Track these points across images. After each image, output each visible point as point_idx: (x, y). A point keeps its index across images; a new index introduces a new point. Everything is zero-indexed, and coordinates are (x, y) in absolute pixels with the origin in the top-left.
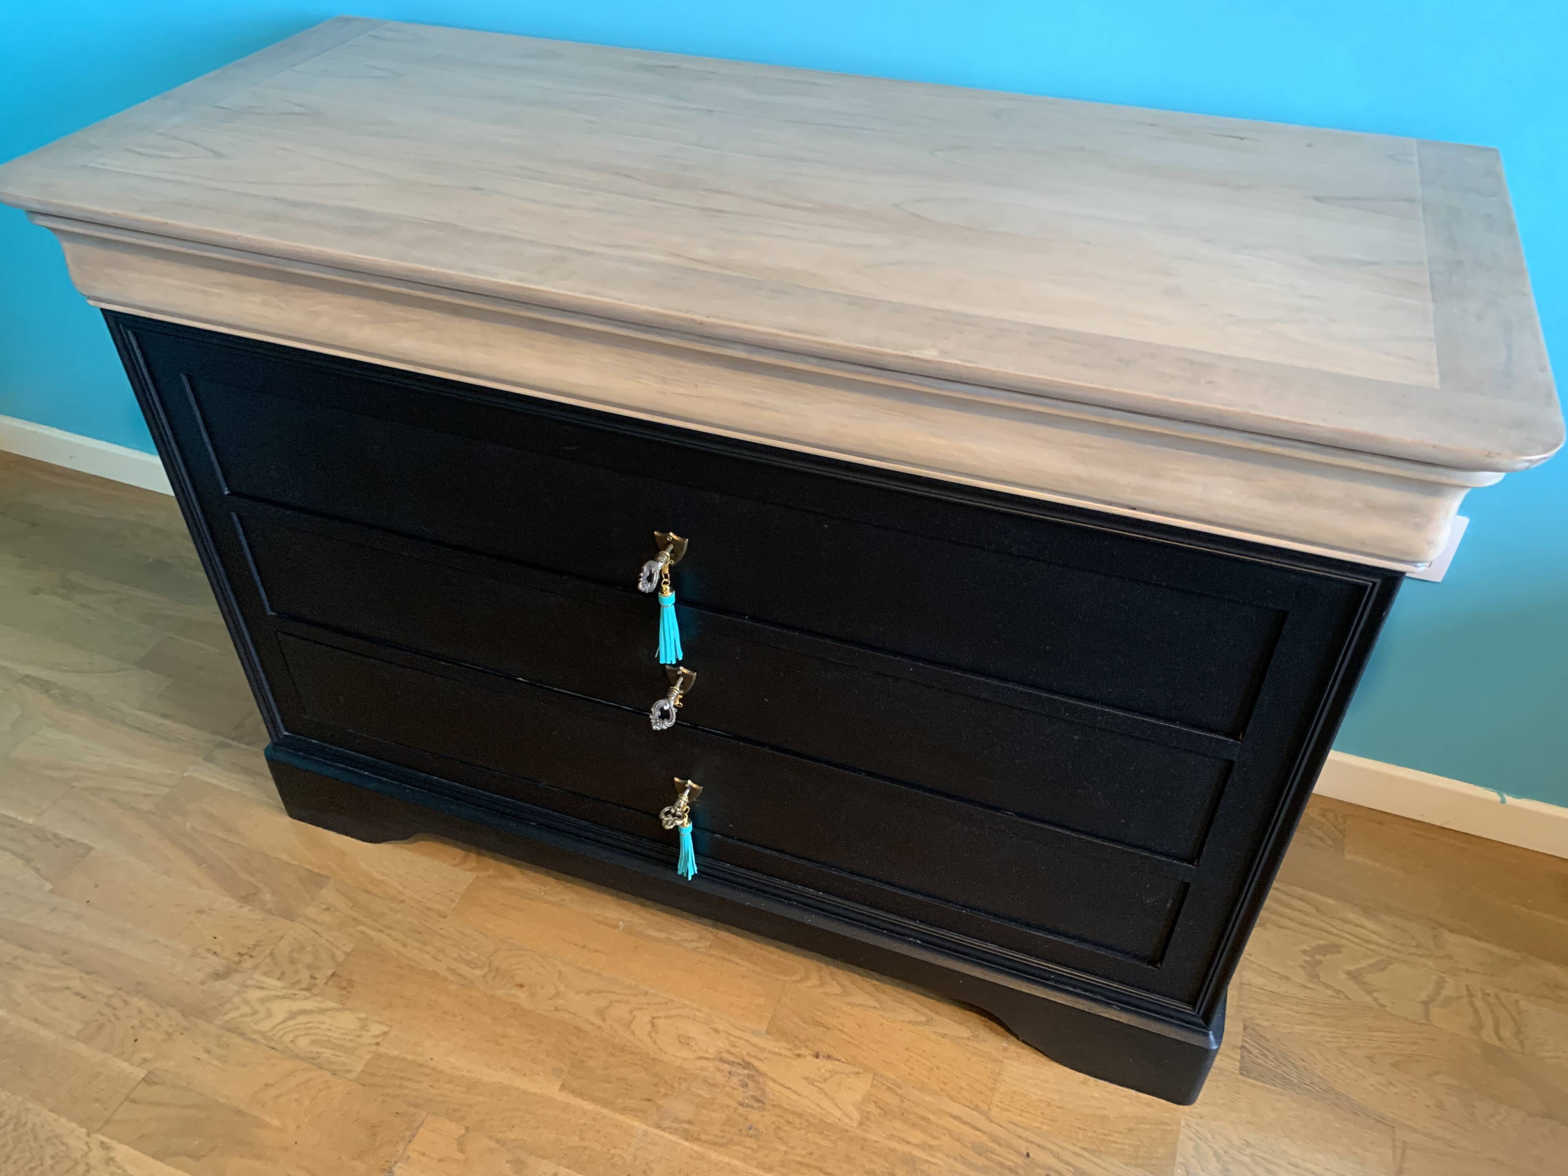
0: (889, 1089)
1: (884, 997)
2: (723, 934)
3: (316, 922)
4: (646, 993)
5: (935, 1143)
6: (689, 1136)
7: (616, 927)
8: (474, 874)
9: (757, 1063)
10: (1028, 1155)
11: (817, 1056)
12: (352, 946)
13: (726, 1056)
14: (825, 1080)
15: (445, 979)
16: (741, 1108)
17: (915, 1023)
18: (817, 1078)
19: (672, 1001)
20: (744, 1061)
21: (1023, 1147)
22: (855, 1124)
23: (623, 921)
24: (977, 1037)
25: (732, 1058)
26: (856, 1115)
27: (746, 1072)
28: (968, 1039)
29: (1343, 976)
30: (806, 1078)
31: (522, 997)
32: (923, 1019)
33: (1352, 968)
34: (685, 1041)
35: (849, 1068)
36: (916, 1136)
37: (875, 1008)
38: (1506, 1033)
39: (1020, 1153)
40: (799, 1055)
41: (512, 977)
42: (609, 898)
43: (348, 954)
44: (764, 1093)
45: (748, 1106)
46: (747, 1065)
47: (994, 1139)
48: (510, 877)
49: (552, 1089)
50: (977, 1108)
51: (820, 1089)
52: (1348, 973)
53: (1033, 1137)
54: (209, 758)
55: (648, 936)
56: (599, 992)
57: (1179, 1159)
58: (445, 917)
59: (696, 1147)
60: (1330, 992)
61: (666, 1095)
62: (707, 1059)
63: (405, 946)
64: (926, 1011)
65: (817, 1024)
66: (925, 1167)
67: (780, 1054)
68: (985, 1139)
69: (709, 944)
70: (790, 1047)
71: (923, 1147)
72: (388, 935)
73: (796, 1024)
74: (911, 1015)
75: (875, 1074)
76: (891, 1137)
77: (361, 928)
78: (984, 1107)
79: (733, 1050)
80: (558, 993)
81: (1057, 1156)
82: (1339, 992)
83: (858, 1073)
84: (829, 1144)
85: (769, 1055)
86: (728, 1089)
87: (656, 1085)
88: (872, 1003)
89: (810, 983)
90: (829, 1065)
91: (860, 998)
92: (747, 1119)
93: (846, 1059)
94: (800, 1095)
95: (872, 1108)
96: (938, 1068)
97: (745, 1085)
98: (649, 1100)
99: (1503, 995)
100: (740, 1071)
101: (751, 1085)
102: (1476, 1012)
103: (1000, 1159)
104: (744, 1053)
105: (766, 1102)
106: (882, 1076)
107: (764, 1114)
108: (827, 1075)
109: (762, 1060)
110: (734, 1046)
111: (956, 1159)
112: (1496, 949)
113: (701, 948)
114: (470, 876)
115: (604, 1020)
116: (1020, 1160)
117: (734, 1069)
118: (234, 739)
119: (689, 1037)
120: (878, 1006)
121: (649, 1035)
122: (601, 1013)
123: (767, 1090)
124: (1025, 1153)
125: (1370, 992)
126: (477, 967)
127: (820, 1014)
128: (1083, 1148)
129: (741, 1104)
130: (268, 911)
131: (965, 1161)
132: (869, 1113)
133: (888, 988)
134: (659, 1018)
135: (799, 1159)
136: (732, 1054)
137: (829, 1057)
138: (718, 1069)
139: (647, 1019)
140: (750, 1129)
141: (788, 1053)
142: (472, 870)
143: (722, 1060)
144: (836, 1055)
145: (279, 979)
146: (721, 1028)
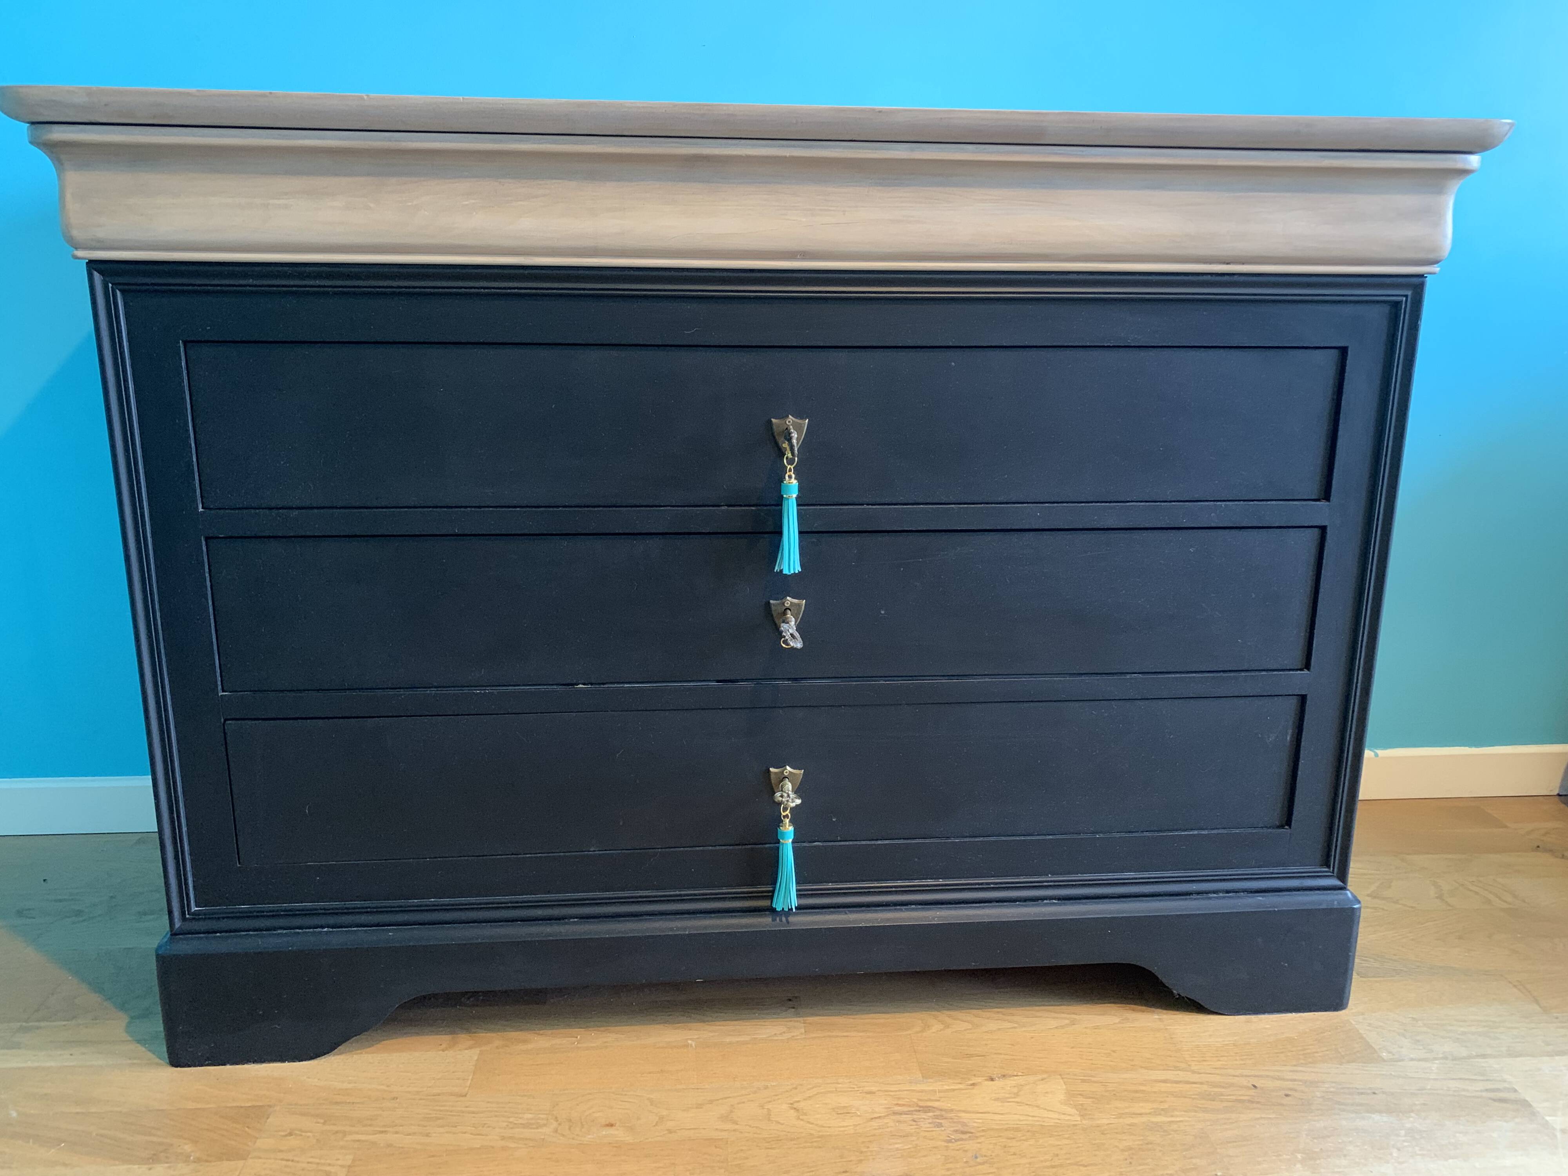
0: (1083, 1081)
1: (1015, 1018)
2: (810, 1019)
3: (281, 1151)
4: (766, 1088)
5: (1166, 1106)
7: (687, 1046)
8: (477, 1051)
9: (936, 1104)
10: (1254, 1086)
11: (992, 1080)
12: (351, 1157)
13: (897, 1108)
14: (1017, 1095)
15: (504, 1148)
16: (950, 1144)
17: (1062, 1027)
18: (1007, 1096)
19: (801, 1085)
20: (920, 1107)
21: (1244, 1082)
22: (1079, 1118)
23: (691, 1039)
24: (1127, 1019)
25: (906, 1109)
26: (1073, 1111)
27: (931, 1114)
28: (1120, 1023)
30: (997, 1099)
31: (619, 1134)
32: (1067, 1022)
33: (1369, 892)
34: (844, 1112)
35: (1031, 1078)
36: (1145, 1107)
37: (1015, 1028)
38: (1509, 899)
39: (1248, 1088)
40: (973, 1084)
41: (593, 1121)
42: (661, 1026)
43: (349, 1166)
44: (964, 1124)
45: (956, 1141)
46: (927, 1109)
47: (1214, 1085)
48: (525, 1041)
50: (1177, 1068)
51: (1017, 1102)
52: (1368, 895)
53: (1246, 1072)
54: (17, 1046)
55: (730, 1043)
56: (711, 1102)
57: (1376, 1047)
58: (465, 1096)
61: (860, 1161)
62: (879, 1117)
63: (428, 1135)
64: (1063, 1015)
65: (970, 1056)
66: (1175, 1127)
67: (954, 1090)
68: (1205, 1087)
69: (803, 1030)
70: (959, 1081)
71: (1156, 1112)
72: (397, 1133)
73: (947, 1062)
74: (1053, 1023)
75: (1060, 1075)
76: (1120, 1116)
77: (349, 1138)
78: (1183, 1065)
79: (901, 1102)
80: (661, 1118)
81: (1279, 1079)
82: (1375, 908)
83: (1043, 1079)
84: (1067, 1142)
85: (942, 1094)
86: (923, 1134)
87: (842, 1157)
88: (1009, 1025)
89: (934, 1029)
90: (1010, 1082)
91: (992, 1025)
92: (966, 1151)
93: (1022, 1073)
94: (1002, 1114)
95: (1081, 1100)
96: (1114, 1051)
97: (940, 1125)
98: (845, 1172)
99: (1481, 879)
100: (924, 1116)
101: (945, 1122)
102: (1477, 893)
103: (1234, 1097)
104: (915, 1100)
105: (972, 1131)
106: (1069, 1074)
107: (979, 1141)
108: (1015, 1090)
109: (939, 1100)
110: (899, 1098)
111: (1196, 1111)
112: (1450, 856)
113: (797, 1036)
114: (474, 1053)
115: (736, 1123)
116: (1252, 1092)
117: (915, 1117)
118: (39, 1021)
119: (845, 1107)
120: (1016, 1025)
121: (798, 1118)
122: (725, 1118)
123: (965, 1121)
124: (1250, 1085)
125: (1396, 902)
126: (539, 1126)
127: (965, 1048)
128: (1294, 1065)
129: (950, 1141)
130: (198, 1160)
131: (1205, 1110)
132: (1082, 1105)
133: (1010, 1010)
134: (798, 1102)
135: (1048, 1164)
136: (903, 1105)
137: (1004, 1076)
138: (899, 1122)
139: (785, 1106)
140: (976, 1157)
141: (961, 1086)
142: (470, 1048)
143: (895, 1113)
144: (1009, 1072)
146: (874, 1089)
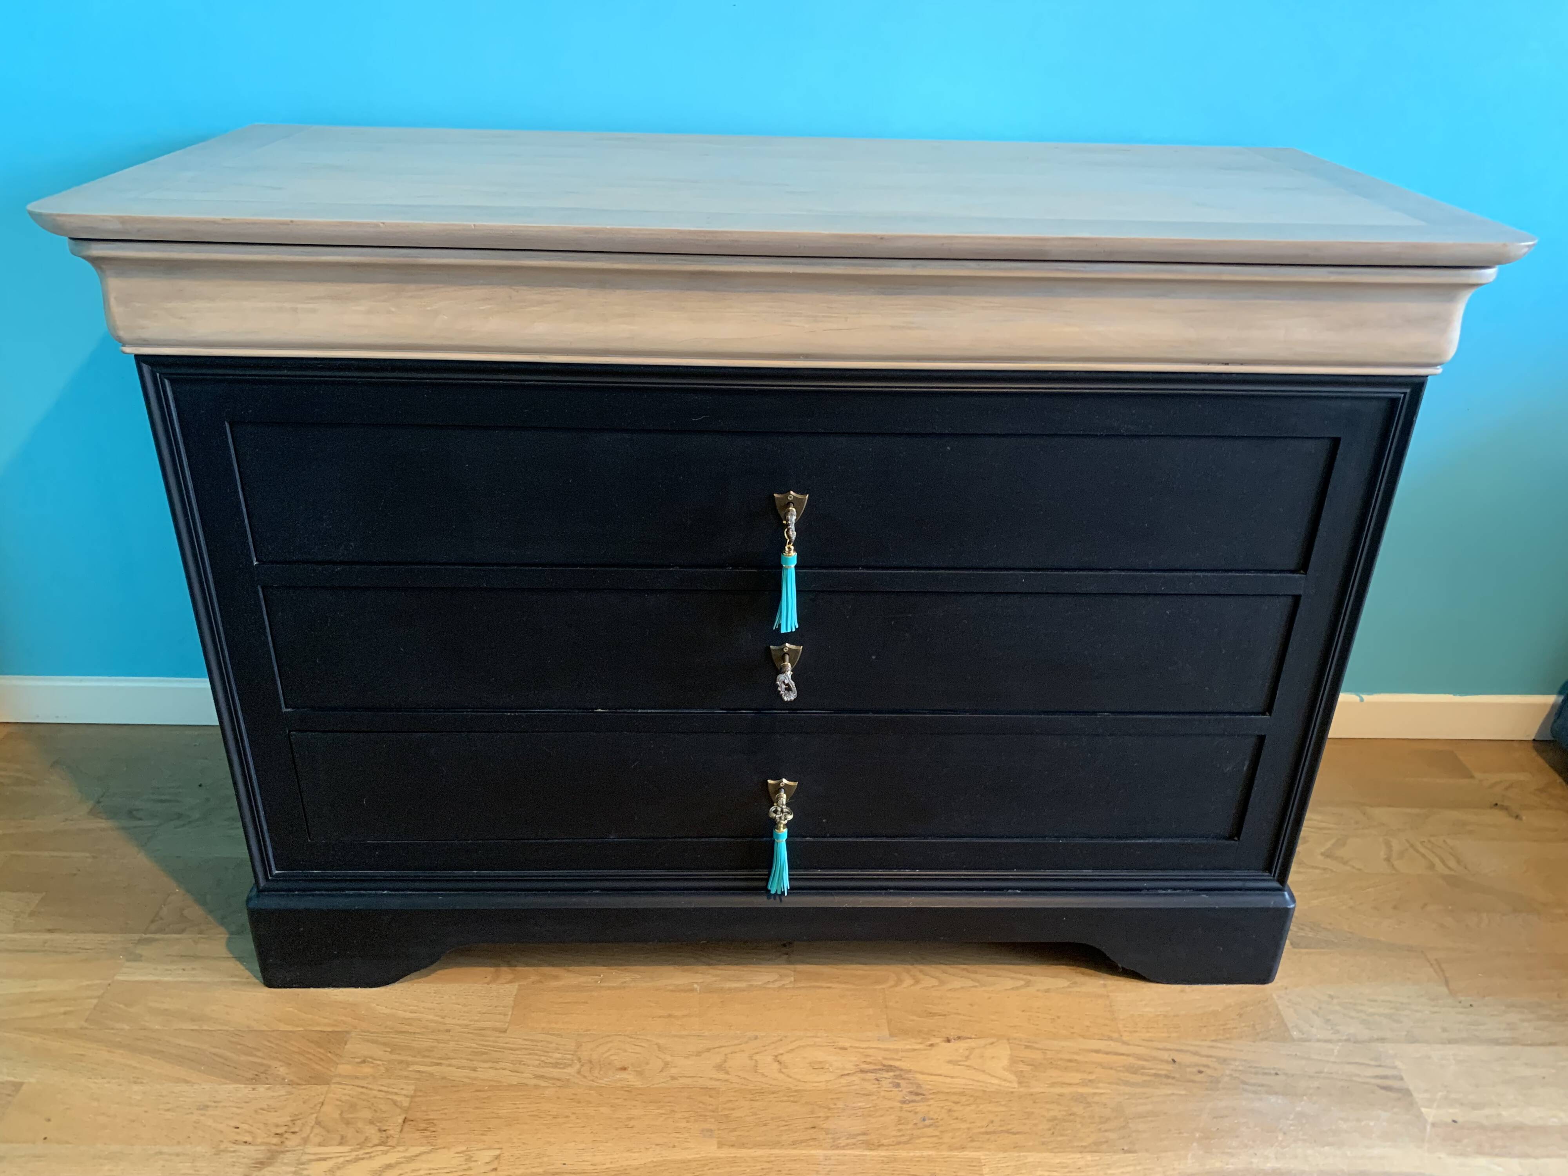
0: (1027, 1047)
1: (978, 977)
2: (800, 967)
3: (357, 1078)
4: (756, 1038)
5: (1093, 1077)
6: (870, 1145)
7: (693, 990)
8: (516, 985)
9: (897, 1064)
10: (1174, 1061)
11: (949, 1041)
12: (413, 1087)
13: (864, 1066)
14: (967, 1057)
15: (537, 1087)
16: (904, 1106)
17: (1017, 988)
18: (960, 1059)
19: (786, 1037)
20: (884, 1066)
21: (1166, 1056)
22: (1016, 1085)
23: (696, 983)
24: (1075, 983)
25: (872, 1067)
26: (1012, 1077)
27: (892, 1074)
28: (1069, 987)
29: (1320, 857)
30: (950, 1062)
31: (629, 1077)
32: (1022, 983)
33: (1323, 850)
34: (818, 1067)
35: (982, 1042)
36: (1077, 1077)
37: (976, 987)
38: (1452, 863)
39: (1167, 1062)
40: (932, 1045)
41: (609, 1064)
42: (671, 968)
43: (412, 1097)
44: (919, 1086)
45: (910, 1102)
46: (890, 1068)
47: (1138, 1057)
48: (556, 978)
49: (710, 1149)
50: (1110, 1039)
51: (967, 1066)
52: (1322, 854)
53: (1169, 1046)
54: (138, 958)
55: (730, 989)
56: (708, 1050)
57: (1290, 1025)
58: (505, 1032)
59: (882, 1153)
60: (1317, 871)
61: (827, 1118)
62: (848, 1074)
63: (474, 1069)
64: (1021, 976)
65: (932, 1015)
66: (1096, 1099)
67: (914, 1050)
68: (1131, 1060)
69: (792, 979)
70: (920, 1041)
71: (1085, 1083)
72: (450, 1065)
73: (912, 1020)
74: (1010, 984)
75: (1008, 1039)
76: (1053, 1085)
77: (412, 1068)
78: (1115, 1035)
79: (868, 1060)
80: (667, 1064)
81: (1196, 1054)
82: (1325, 869)
83: (992, 1043)
84: (1004, 1109)
85: (904, 1054)
86: (883, 1093)
87: (812, 1112)
88: (970, 983)
89: (905, 985)
90: (963, 1045)
91: (957, 983)
92: (916, 1113)
93: (976, 1035)
94: (952, 1077)
95: (1022, 1067)
96: (1058, 1017)
97: (898, 1085)
98: (814, 1127)
99: (1432, 839)
100: (886, 1075)
101: (902, 1082)
102: (1423, 856)
103: (1153, 1071)
104: (880, 1059)
105: (924, 1092)
106: (1015, 1039)
107: (929, 1103)
108: (967, 1053)
109: (901, 1060)
110: (867, 1056)
111: (1118, 1084)
112: (1409, 810)
113: (787, 984)
114: (514, 988)
115: (727, 1073)
116: (1170, 1067)
117: (878, 1075)
118: (155, 932)
119: (820, 1062)
120: (977, 984)
121: (780, 1071)
122: (720, 1067)
123: (920, 1082)
124: (1170, 1059)
125: (1345, 863)
126: (566, 1066)
127: (930, 1006)
128: (1213, 1041)
129: (904, 1102)
130: (291, 1083)
131: (1127, 1083)
132: (1022, 1072)
133: (976, 968)
134: (782, 1054)
135: (983, 1130)
136: (870, 1063)
137: (959, 1038)
138: (864, 1080)
139: (770, 1059)
140: (924, 1120)
141: (921, 1046)
142: (511, 982)
143: (862, 1071)
144: (964, 1034)
145: (340, 1144)
146: (847, 1045)
